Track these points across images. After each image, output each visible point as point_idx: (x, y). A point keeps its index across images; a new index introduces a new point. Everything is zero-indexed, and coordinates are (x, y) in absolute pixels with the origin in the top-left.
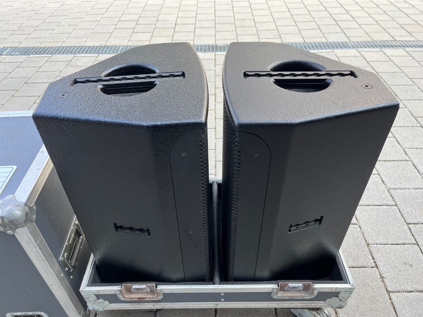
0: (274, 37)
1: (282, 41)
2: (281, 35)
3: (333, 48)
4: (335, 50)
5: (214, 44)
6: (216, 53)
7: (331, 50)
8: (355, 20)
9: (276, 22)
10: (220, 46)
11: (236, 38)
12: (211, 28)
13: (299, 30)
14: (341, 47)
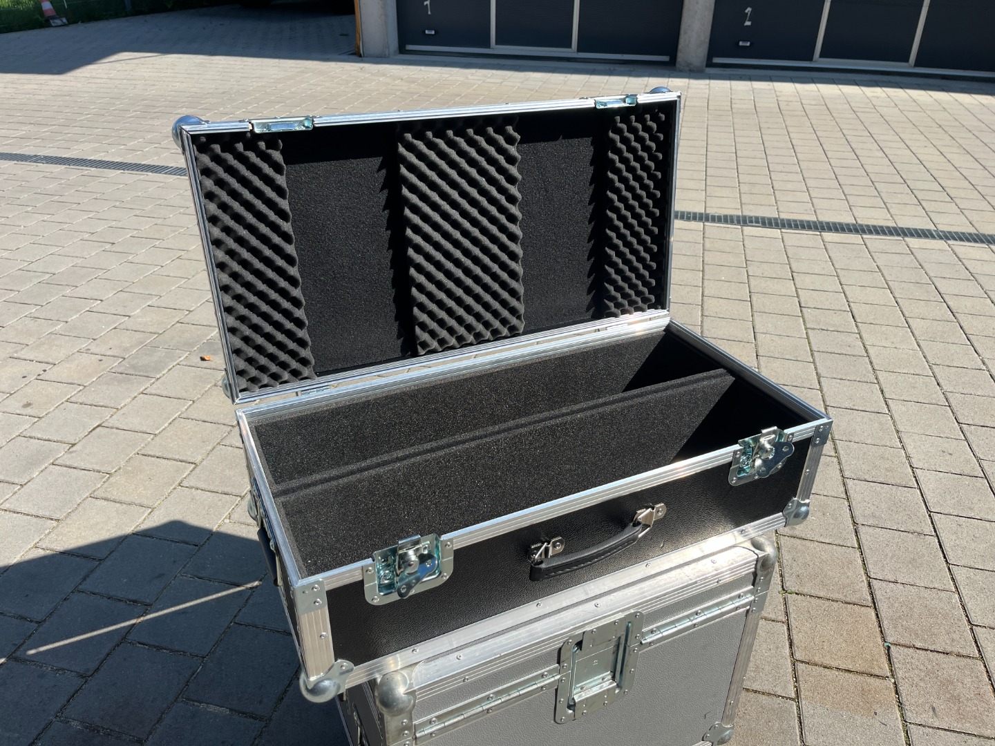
0: (805, 212)
1: (817, 218)
2: (817, 211)
3: (905, 235)
4: (906, 239)
5: (703, 212)
6: (706, 223)
7: (900, 238)
8: (954, 202)
9: (811, 192)
10: (712, 216)
11: (740, 207)
12: (698, 190)
13: (850, 206)
14: (919, 236)
